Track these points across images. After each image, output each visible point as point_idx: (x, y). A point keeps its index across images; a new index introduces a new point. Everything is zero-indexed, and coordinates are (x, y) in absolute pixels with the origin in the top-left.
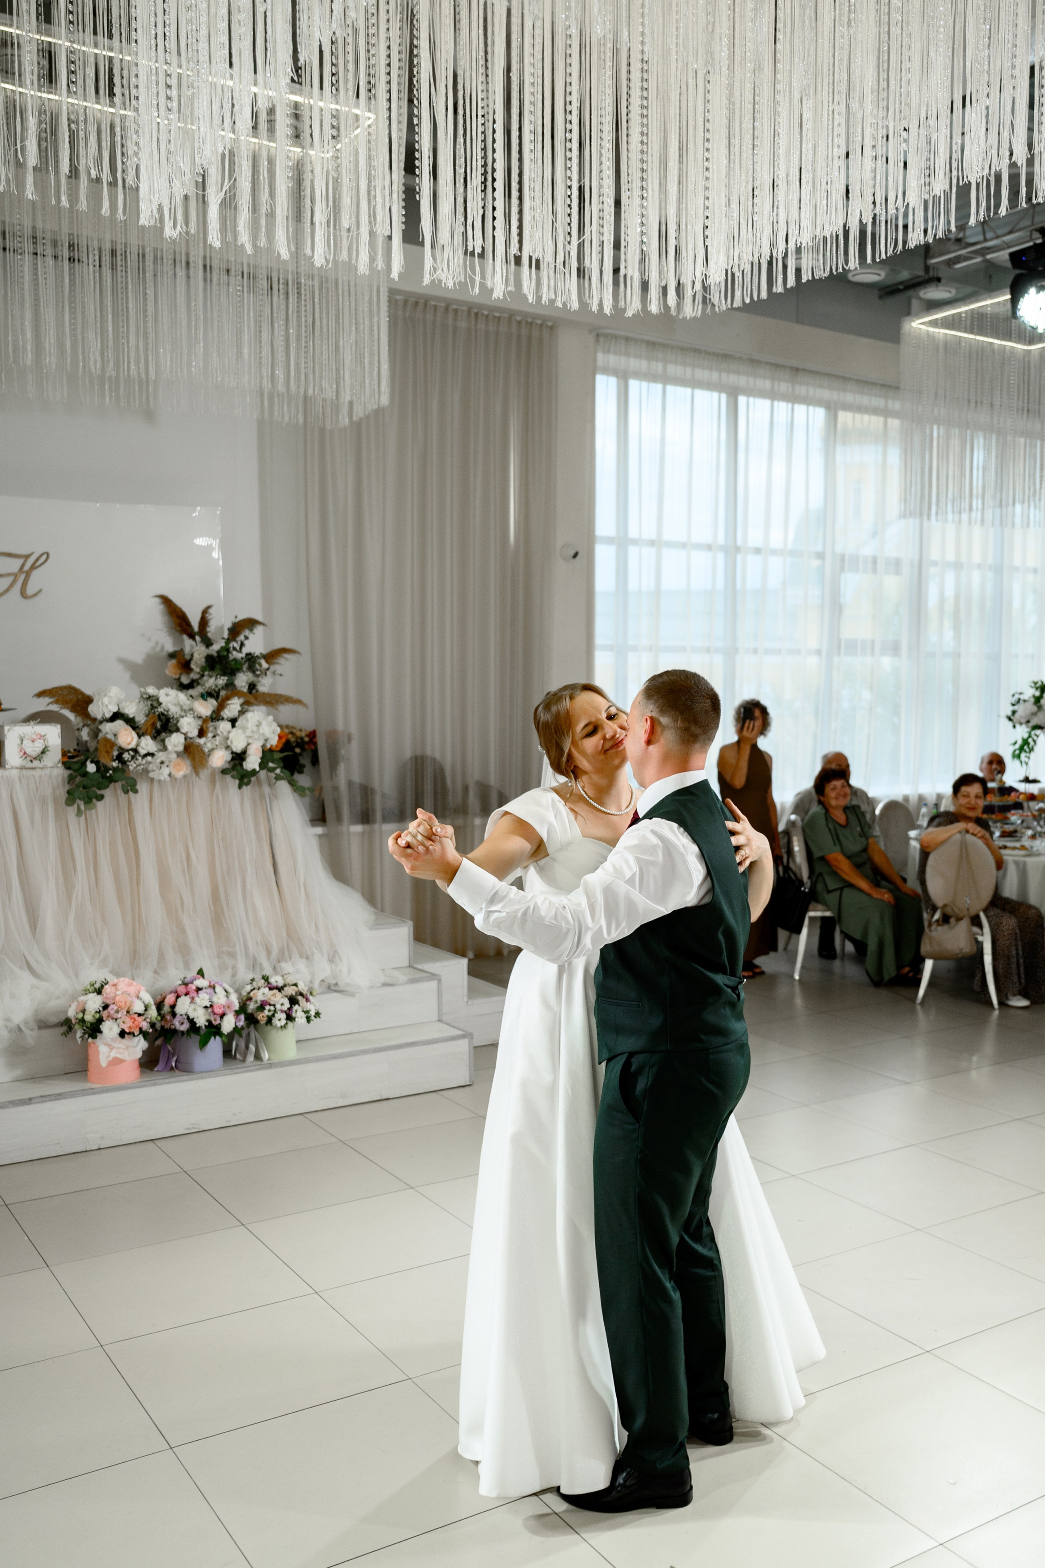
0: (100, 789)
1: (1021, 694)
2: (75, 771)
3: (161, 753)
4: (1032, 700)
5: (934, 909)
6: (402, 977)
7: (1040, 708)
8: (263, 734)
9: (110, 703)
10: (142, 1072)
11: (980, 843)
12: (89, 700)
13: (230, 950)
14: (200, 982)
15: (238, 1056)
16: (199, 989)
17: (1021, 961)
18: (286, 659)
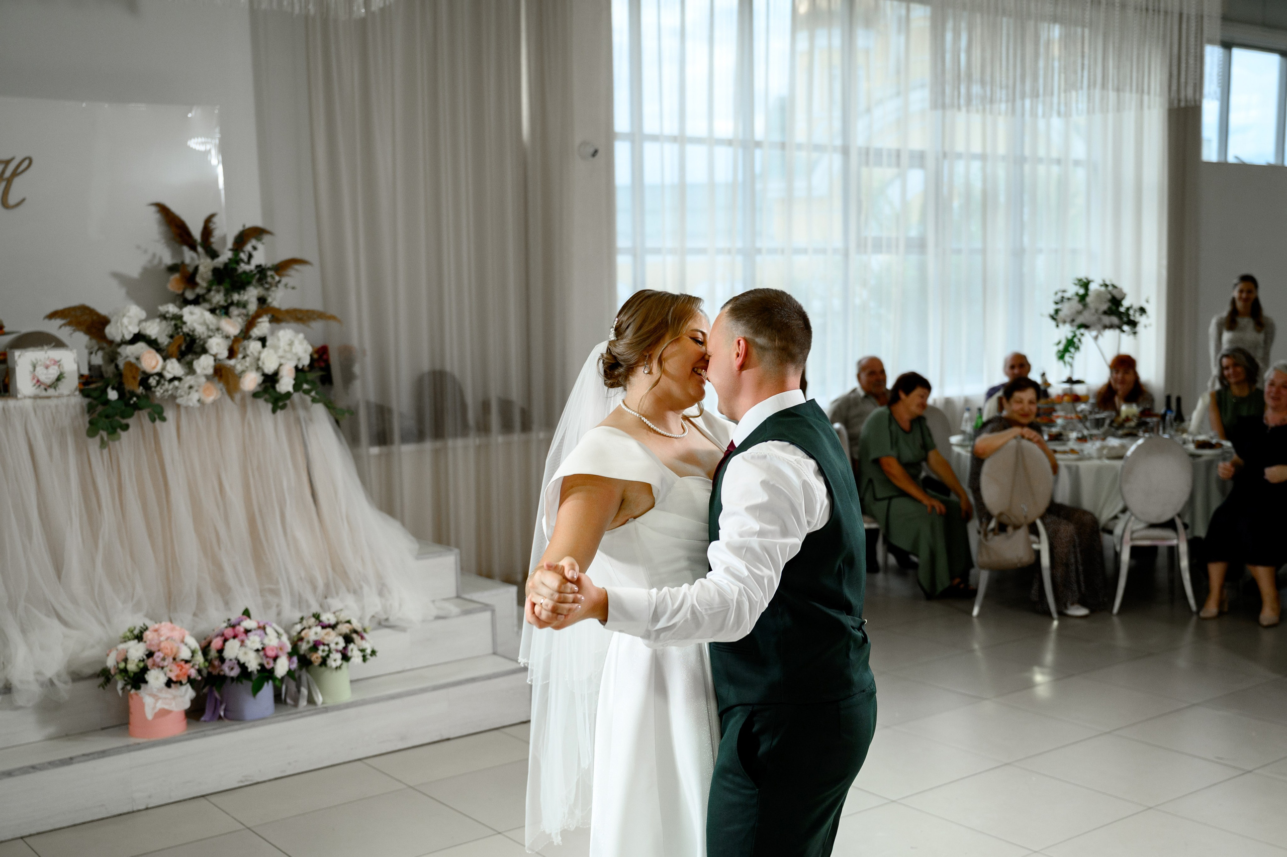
0: (123, 417)
1: (1064, 291)
2: (95, 399)
3: (189, 378)
4: (1077, 298)
5: (989, 517)
6: (453, 608)
7: (1085, 306)
8: (296, 354)
9: (130, 323)
10: (188, 724)
11: (1035, 448)
12: (104, 321)
13: (272, 587)
14: (248, 624)
15: (289, 701)
16: (247, 631)
17: (1081, 568)
18: (297, 270)
